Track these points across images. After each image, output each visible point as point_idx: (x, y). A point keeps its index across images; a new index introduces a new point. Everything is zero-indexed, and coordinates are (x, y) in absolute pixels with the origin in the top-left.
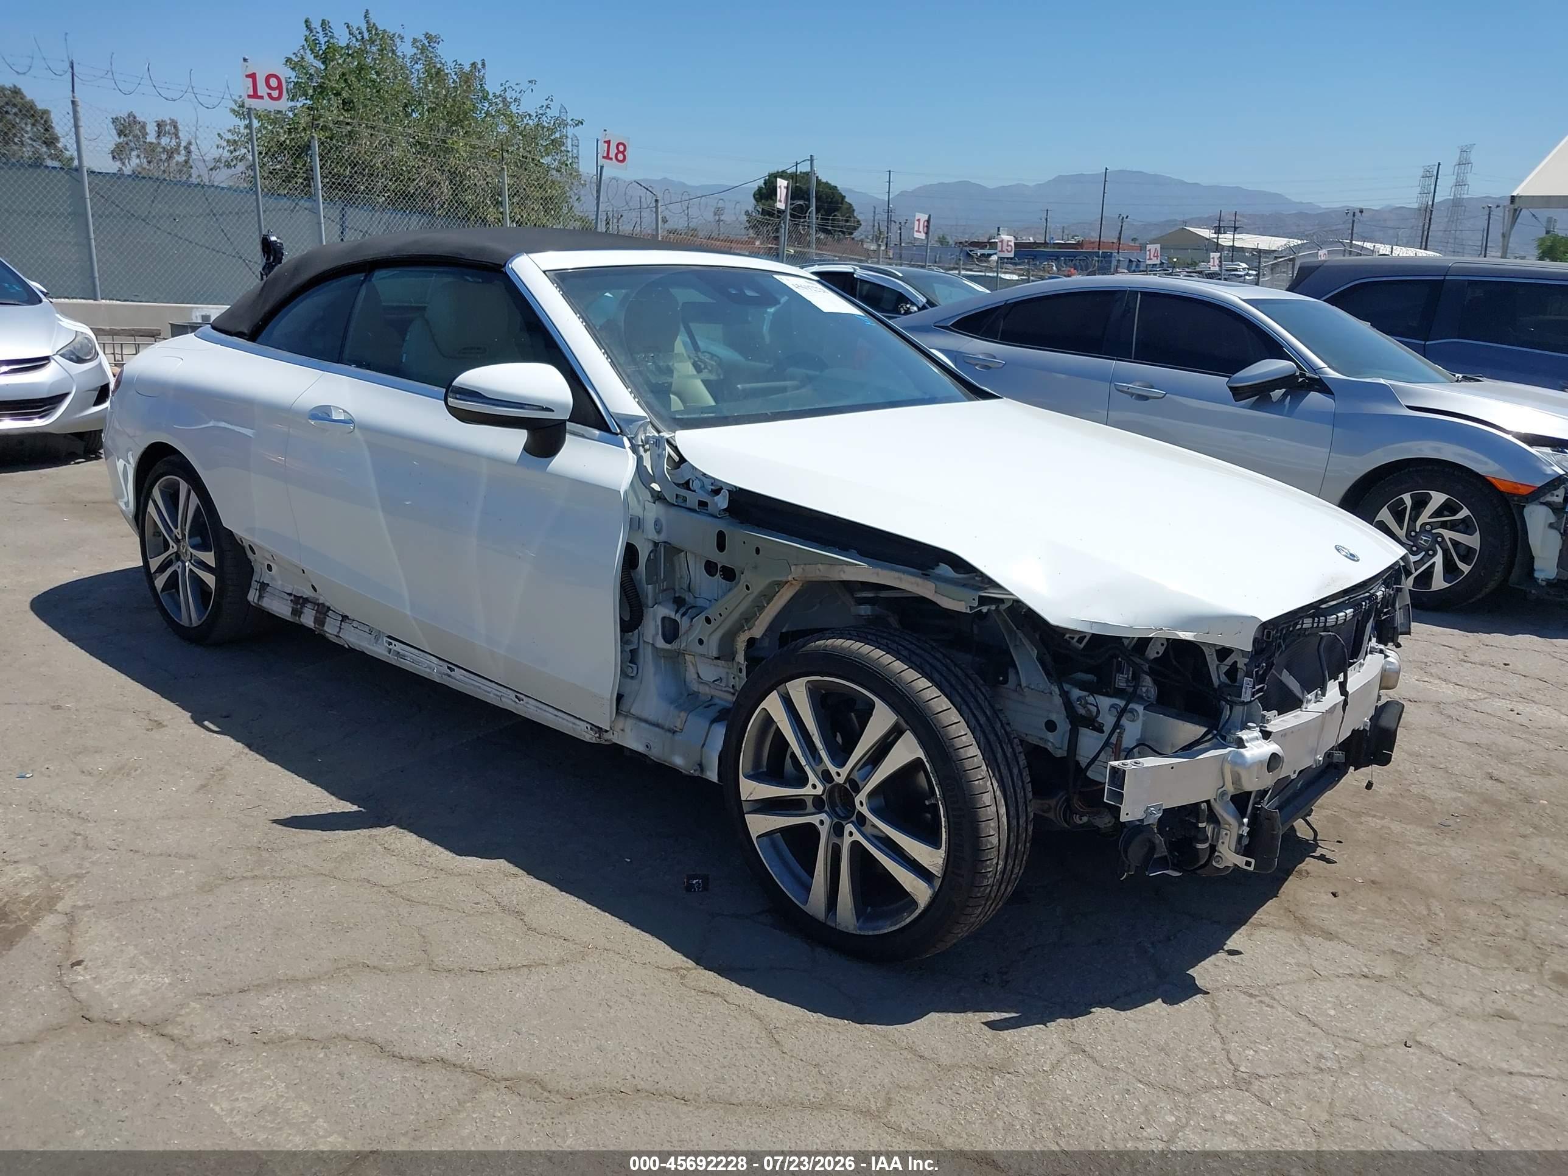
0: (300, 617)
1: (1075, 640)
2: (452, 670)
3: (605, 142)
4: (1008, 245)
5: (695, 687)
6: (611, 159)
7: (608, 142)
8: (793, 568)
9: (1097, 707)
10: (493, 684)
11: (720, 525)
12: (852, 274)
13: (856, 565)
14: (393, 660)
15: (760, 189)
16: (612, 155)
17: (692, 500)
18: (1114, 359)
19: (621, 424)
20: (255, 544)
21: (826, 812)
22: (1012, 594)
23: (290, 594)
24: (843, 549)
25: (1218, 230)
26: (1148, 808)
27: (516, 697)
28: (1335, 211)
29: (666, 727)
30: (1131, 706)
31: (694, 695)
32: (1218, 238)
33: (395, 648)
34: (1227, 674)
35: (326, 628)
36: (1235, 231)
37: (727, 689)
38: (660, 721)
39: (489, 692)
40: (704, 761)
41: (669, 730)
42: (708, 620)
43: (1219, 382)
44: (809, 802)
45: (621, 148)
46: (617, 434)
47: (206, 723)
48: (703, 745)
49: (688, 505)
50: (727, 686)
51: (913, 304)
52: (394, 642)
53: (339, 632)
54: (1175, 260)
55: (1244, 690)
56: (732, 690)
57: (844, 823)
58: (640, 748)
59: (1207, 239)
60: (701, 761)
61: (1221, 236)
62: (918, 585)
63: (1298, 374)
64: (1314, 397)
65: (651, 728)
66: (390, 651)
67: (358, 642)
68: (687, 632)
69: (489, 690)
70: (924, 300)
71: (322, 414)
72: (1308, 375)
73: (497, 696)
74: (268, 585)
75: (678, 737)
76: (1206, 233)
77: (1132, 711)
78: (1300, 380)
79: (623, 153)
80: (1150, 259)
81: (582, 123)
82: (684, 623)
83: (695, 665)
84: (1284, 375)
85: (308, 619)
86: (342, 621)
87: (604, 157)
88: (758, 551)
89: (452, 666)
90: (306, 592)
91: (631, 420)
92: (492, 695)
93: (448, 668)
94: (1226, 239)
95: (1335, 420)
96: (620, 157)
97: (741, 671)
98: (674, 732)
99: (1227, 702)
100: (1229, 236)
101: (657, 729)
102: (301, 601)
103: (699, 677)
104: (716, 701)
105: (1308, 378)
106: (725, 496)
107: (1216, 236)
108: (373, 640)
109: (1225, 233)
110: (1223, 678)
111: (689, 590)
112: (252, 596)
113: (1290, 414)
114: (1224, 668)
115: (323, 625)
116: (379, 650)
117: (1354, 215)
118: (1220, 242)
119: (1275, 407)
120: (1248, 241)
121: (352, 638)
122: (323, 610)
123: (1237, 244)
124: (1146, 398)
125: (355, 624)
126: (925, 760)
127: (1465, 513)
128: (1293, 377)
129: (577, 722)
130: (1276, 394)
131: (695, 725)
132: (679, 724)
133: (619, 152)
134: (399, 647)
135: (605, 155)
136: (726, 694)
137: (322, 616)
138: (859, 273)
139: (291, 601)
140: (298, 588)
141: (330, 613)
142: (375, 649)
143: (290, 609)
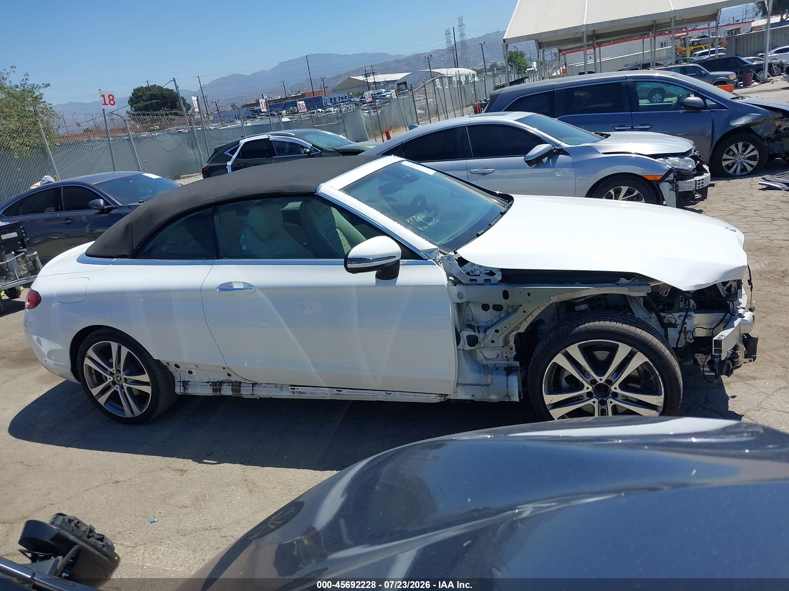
0: (220, 392)
1: (664, 294)
2: (340, 391)
3: (101, 96)
4: (303, 106)
5: (485, 362)
6: (107, 104)
7: (103, 96)
8: (552, 298)
9: (675, 319)
10: (370, 391)
11: (504, 287)
12: (269, 139)
13: (588, 289)
14: (297, 396)
15: (131, 99)
16: (107, 102)
17: (480, 280)
18: (464, 160)
19: (426, 254)
20: (178, 362)
21: (594, 397)
22: (661, 282)
23: (208, 382)
24: (572, 283)
25: (366, 75)
26: (728, 352)
27: (386, 393)
28: (410, 56)
29: (482, 384)
30: (689, 313)
31: (485, 366)
32: (367, 79)
33: (298, 390)
34: (726, 290)
35: (242, 393)
36: (374, 74)
37: (503, 359)
38: (477, 383)
39: (369, 395)
40: (509, 394)
41: (485, 385)
42: (497, 331)
43: (520, 159)
44: (585, 396)
45: (111, 98)
46: (427, 259)
47: (205, 461)
48: (507, 387)
49: (478, 282)
50: (502, 357)
51: (307, 148)
52: (296, 388)
53: (253, 392)
54: (351, 94)
55: (738, 295)
56: (506, 359)
57: (605, 399)
58: (469, 397)
59: (362, 81)
60: (508, 393)
61: (368, 78)
62: (620, 290)
63: (553, 149)
64: (561, 157)
65: (474, 387)
66: (294, 393)
67: (268, 394)
68: (483, 339)
69: (368, 394)
70: (311, 145)
71: (226, 288)
72: (557, 148)
73: (374, 396)
74: (189, 381)
75: (491, 387)
76: (361, 78)
77: (690, 315)
78: (555, 151)
79: (113, 100)
80: (367, 99)
81: (49, 86)
82: (481, 336)
83: (482, 353)
84: (548, 151)
85: (227, 391)
86: (253, 386)
87: (103, 104)
88: (529, 294)
89: (339, 389)
90: (220, 378)
91: (431, 251)
92: (370, 396)
93: (337, 390)
94: (371, 79)
95: (573, 165)
96: (112, 102)
97: (512, 349)
98: (488, 385)
99: (730, 301)
100: (372, 77)
101: (478, 387)
102: (218, 383)
103: (485, 357)
104: (498, 366)
105: (557, 149)
106: (499, 275)
107: (366, 78)
108: (279, 390)
109: (369, 76)
110: (725, 292)
111: (473, 320)
112: (179, 390)
113: (553, 167)
114: (725, 288)
115: (240, 391)
116: (286, 394)
117: (428, 58)
118: (368, 81)
119: (547, 165)
120: (380, 78)
121: (262, 393)
122: (236, 384)
123: (376, 81)
124: (486, 174)
125: (263, 385)
126: (649, 362)
127: (636, 192)
128: (551, 151)
129: (429, 395)
130: (545, 160)
131: (500, 379)
132: (489, 381)
133: (110, 100)
134: (300, 389)
135: (104, 103)
136: (504, 361)
137: (237, 388)
138: (272, 138)
139: (210, 385)
140: (212, 377)
141: (242, 384)
142: (280, 394)
143: (212, 390)
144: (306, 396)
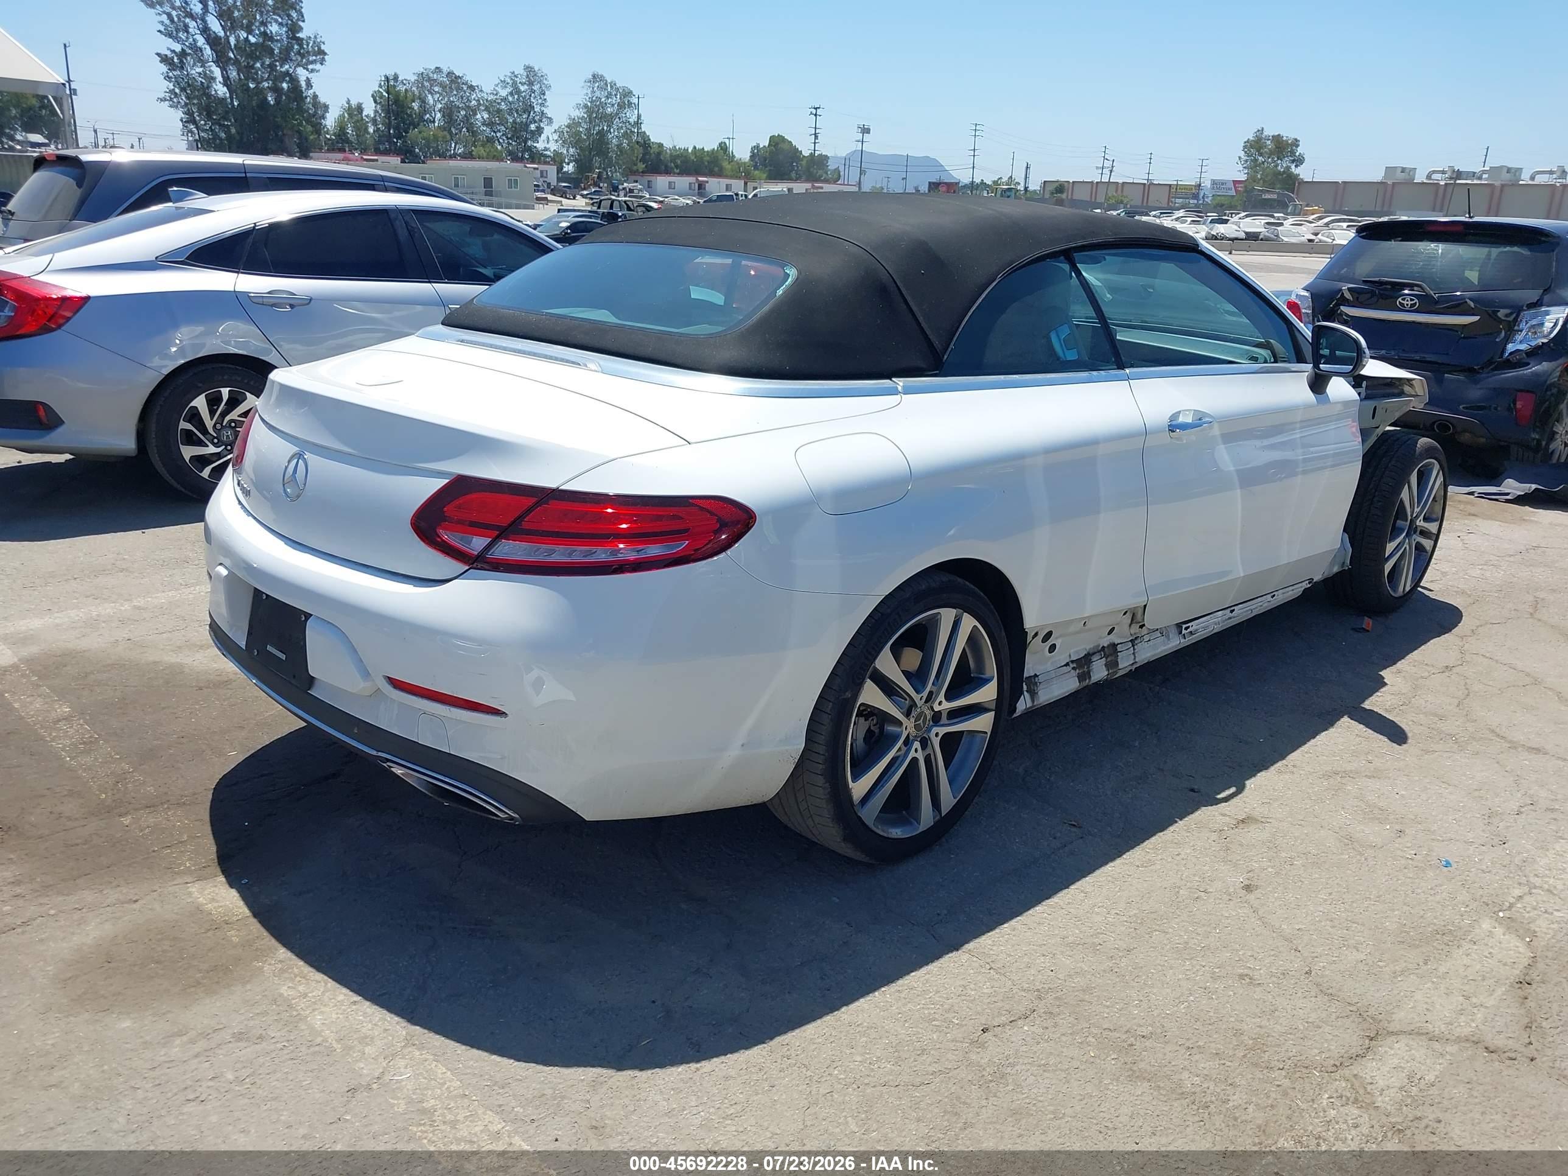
0: (1090, 677)
2: (1233, 612)
23: (1067, 665)
27: (1272, 597)
33: (1190, 630)
35: (1120, 666)
52: (1190, 624)
53: (1135, 659)
66: (1184, 636)
67: (1153, 653)
74: (1036, 676)
85: (1099, 672)
86: (1133, 646)
90: (1087, 647)
102: (1084, 659)
108: (1166, 640)
112: (1023, 704)
115: (1117, 664)
121: (1147, 653)
122: (1110, 652)
125: (1146, 639)
129: (1302, 585)
134: (1194, 626)
137: (1112, 658)
139: (1074, 668)
140: (1075, 649)
141: (1119, 648)
142: (1170, 646)
143: (1077, 678)
144: (1200, 635)
